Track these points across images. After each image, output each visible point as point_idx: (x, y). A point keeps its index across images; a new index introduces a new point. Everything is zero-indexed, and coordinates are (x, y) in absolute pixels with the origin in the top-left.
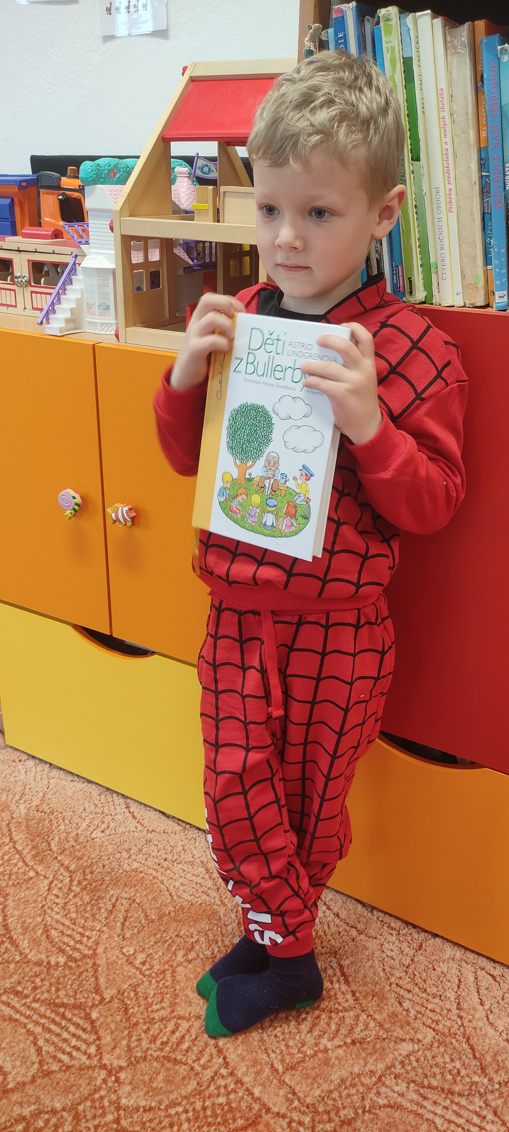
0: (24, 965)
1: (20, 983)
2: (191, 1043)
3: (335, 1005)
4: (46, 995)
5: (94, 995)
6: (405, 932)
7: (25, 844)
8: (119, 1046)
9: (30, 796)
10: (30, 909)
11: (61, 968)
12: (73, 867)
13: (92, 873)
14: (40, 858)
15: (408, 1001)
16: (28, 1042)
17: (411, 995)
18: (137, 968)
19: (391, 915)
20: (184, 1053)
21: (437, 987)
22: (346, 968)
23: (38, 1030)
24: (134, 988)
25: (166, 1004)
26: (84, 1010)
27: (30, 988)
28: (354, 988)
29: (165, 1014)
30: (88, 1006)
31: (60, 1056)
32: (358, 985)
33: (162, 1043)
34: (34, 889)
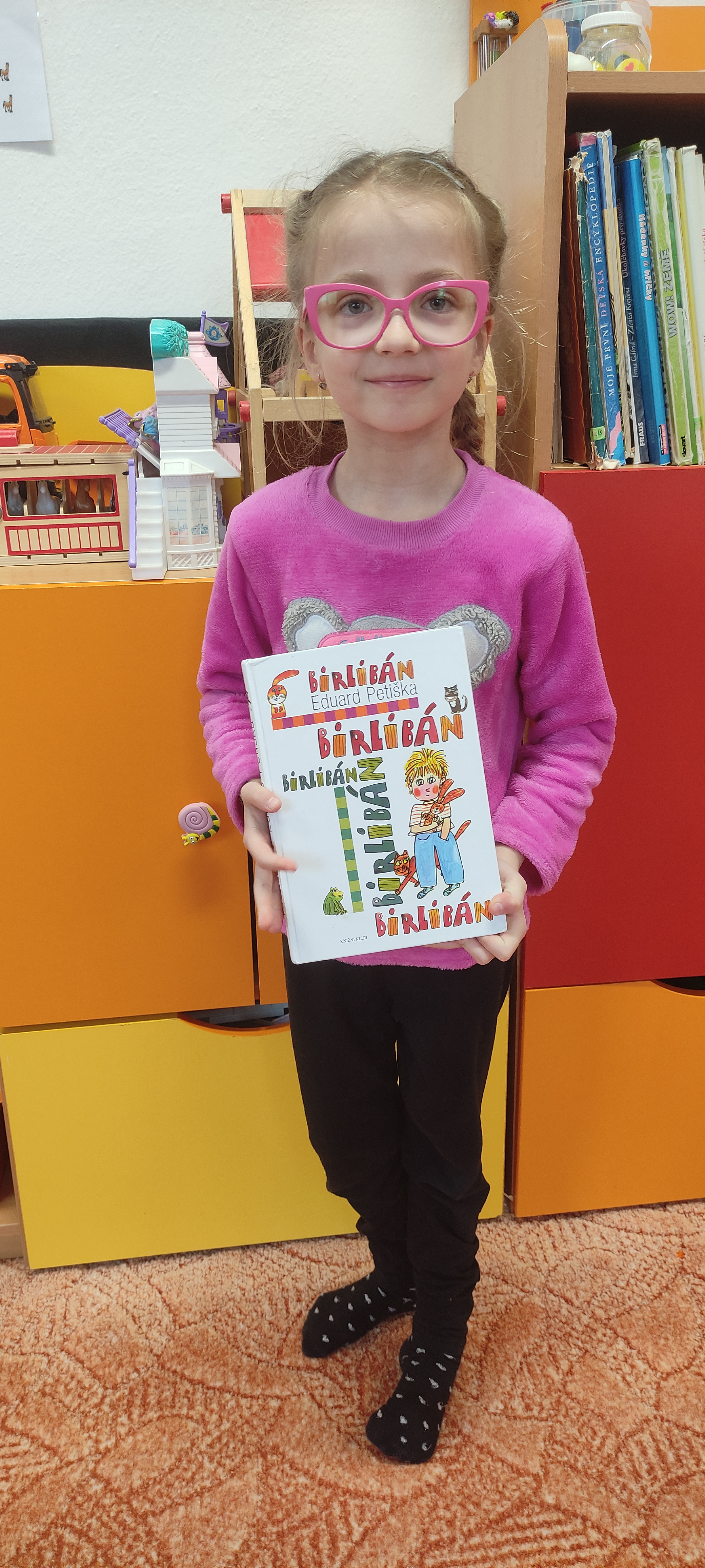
0: (405, 1509)
1: (425, 1532)
4: (472, 1521)
5: (521, 1479)
7: (219, 1375)
8: (613, 1509)
9: (148, 1316)
10: (327, 1443)
11: (449, 1480)
14: (260, 1378)
18: (530, 1418)
20: (679, 1464)
24: (551, 1438)
25: (602, 1432)
26: (531, 1502)
27: (445, 1528)
29: (614, 1442)
30: (531, 1496)
33: (649, 1472)
34: (302, 1418)
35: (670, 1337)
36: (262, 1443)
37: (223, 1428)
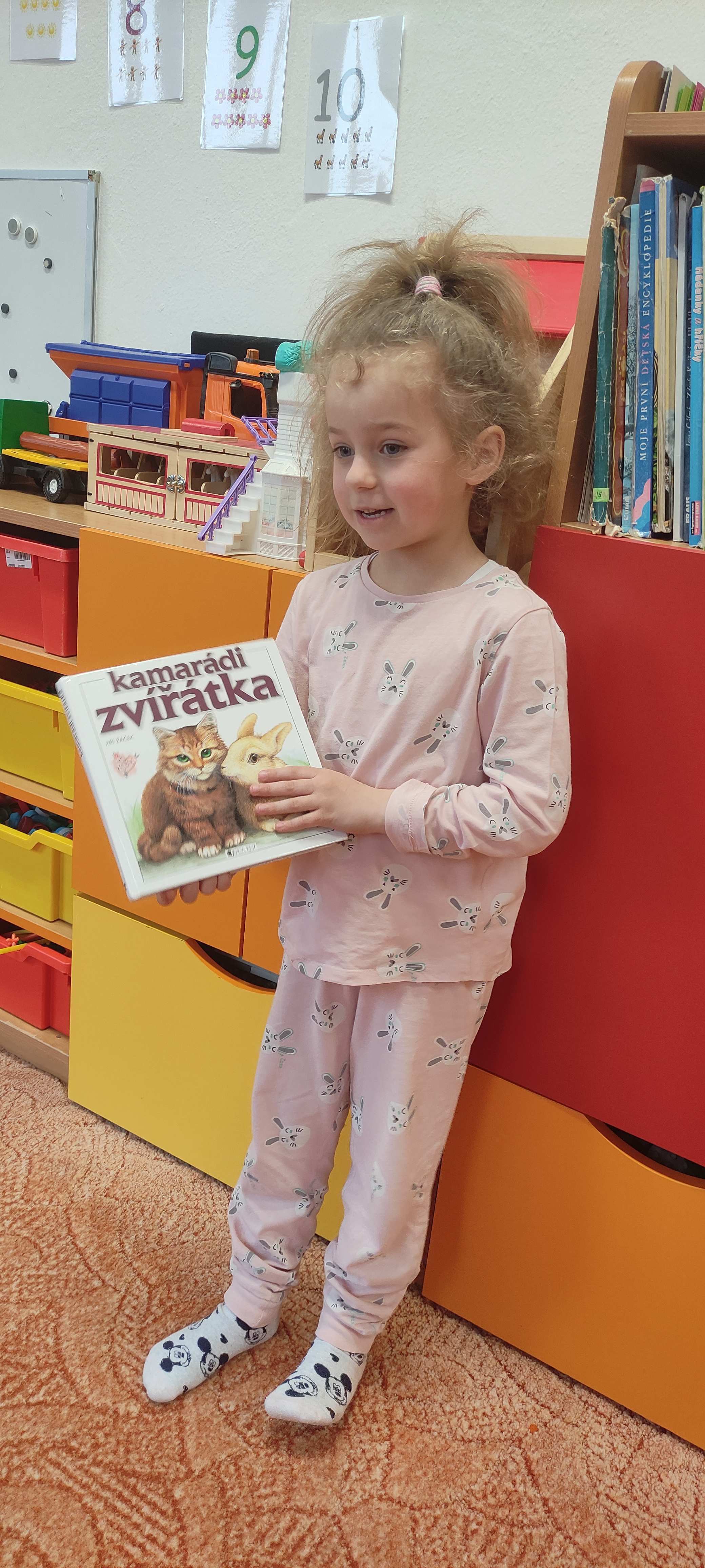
0: (82, 1411)
1: (75, 1436)
2: (313, 1550)
3: (518, 1515)
4: (110, 1457)
5: (178, 1464)
6: (618, 1421)
7: (88, 1240)
8: (211, 1541)
9: (97, 1174)
10: (93, 1332)
11: (133, 1421)
12: (153, 1280)
13: (179, 1290)
14: (109, 1261)
15: (623, 1522)
16: (84, 1524)
17: (628, 1514)
18: (240, 1433)
19: (598, 1395)
20: (303, 1562)
21: (665, 1506)
22: (534, 1464)
23: (99, 1506)
24: (235, 1460)
25: (278, 1488)
26: (164, 1484)
27: (89, 1445)
28: (547, 1494)
29: (277, 1502)
30: (169, 1479)
31: (128, 1547)
32: (552, 1490)
33: (273, 1545)
34: (99, 1305)
35: (430, 1475)
36: (59, 1300)
37: (50, 1272)
